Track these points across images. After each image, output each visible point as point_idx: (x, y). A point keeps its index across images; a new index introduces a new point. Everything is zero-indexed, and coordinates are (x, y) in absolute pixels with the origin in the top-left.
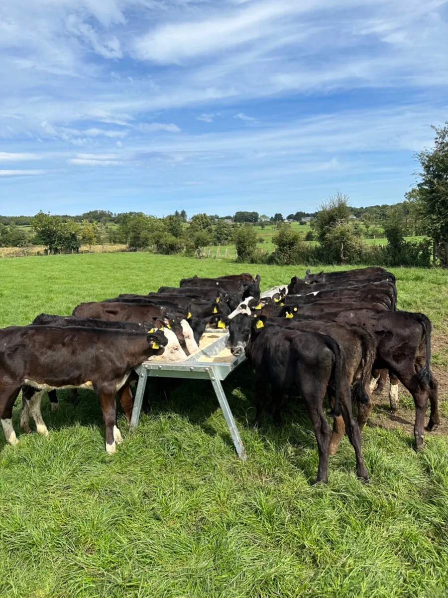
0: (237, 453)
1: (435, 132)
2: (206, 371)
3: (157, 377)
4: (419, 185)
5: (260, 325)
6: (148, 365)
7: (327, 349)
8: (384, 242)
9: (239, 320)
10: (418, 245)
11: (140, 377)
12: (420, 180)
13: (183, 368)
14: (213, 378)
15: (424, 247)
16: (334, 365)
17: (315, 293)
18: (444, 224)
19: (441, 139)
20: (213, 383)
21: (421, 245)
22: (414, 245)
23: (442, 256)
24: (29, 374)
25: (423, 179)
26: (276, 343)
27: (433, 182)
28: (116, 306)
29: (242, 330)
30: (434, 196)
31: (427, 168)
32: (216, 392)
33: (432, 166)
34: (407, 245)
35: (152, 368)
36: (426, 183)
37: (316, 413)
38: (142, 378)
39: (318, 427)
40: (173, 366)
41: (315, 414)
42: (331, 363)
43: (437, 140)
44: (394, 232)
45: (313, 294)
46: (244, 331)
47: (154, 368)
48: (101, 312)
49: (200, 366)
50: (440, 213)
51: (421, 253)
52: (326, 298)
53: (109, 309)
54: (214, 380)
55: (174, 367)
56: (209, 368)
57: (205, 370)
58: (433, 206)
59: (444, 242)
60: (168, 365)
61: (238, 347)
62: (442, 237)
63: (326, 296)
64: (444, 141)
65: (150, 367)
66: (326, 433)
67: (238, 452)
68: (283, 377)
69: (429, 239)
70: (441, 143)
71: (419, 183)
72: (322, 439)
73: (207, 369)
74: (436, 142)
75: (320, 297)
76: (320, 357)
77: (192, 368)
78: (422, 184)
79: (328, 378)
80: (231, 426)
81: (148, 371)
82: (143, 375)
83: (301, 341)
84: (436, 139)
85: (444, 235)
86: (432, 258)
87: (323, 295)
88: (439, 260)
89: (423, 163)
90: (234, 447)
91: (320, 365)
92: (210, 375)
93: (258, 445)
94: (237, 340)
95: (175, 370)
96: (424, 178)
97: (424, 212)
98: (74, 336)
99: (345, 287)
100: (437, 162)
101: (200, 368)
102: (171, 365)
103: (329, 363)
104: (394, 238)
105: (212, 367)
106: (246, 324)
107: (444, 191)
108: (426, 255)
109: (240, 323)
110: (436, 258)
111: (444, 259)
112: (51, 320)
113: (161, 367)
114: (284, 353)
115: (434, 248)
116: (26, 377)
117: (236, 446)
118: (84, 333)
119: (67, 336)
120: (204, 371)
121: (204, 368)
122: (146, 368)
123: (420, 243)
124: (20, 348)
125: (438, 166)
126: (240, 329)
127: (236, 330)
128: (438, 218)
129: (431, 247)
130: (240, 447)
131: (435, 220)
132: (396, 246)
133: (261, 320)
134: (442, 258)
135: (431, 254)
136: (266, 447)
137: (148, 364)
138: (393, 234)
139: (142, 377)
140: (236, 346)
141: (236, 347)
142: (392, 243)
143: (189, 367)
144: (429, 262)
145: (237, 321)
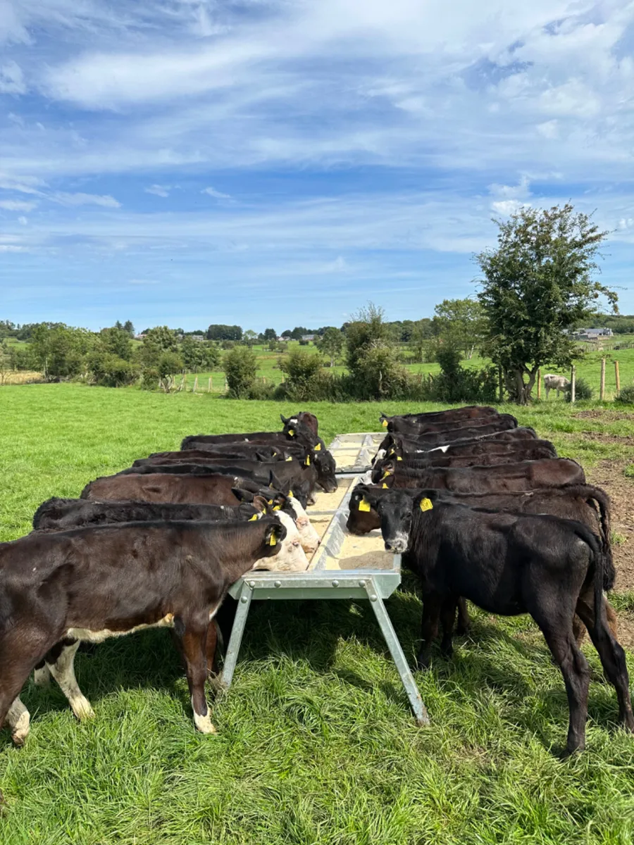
0: (414, 715)
1: (498, 228)
2: (362, 586)
3: (269, 600)
4: (479, 296)
5: (427, 505)
6: (256, 582)
7: (582, 543)
8: (435, 370)
9: (395, 497)
10: (479, 373)
11: (240, 602)
12: (481, 290)
13: (320, 582)
14: (374, 597)
15: (487, 377)
16: (592, 567)
17: (444, 449)
18: (515, 347)
19: (505, 237)
20: (374, 605)
21: (483, 374)
22: (475, 374)
23: (512, 388)
24: (76, 619)
25: (485, 288)
26: (471, 534)
27: (498, 292)
28: (159, 481)
29: (401, 514)
30: (500, 310)
31: (490, 274)
32: (379, 619)
33: (496, 271)
34: (465, 373)
35: (263, 586)
36: (489, 292)
37: (565, 643)
38: (244, 604)
39: (568, 665)
40: (301, 581)
41: (563, 645)
42: (587, 563)
43: (501, 238)
44: (450, 357)
45: (440, 450)
46: (403, 515)
47: (267, 586)
48: (138, 491)
49: (350, 578)
50: (509, 332)
51: (483, 384)
52: (462, 456)
53: (150, 486)
54: (375, 600)
55: (304, 582)
56: (366, 580)
57: (360, 584)
58: (500, 324)
59: (515, 370)
60: (293, 579)
61: (396, 539)
62: (511, 363)
63: (461, 453)
64: (510, 240)
65: (260, 585)
66: (584, 673)
67: (416, 712)
68: (493, 587)
69: (493, 365)
70: (506, 242)
71: (479, 293)
72: (578, 682)
73: (364, 582)
74: (500, 240)
75: (454, 454)
76: (573, 555)
77: (337, 582)
78: (484, 294)
79: (581, 588)
80: (405, 671)
81: (254, 590)
82: (245, 598)
83: (528, 531)
84: (500, 236)
85: (515, 361)
86: (498, 391)
87: (456, 452)
88: (507, 393)
89: (484, 268)
90: (409, 705)
91: (573, 568)
92: (369, 591)
93: (442, 697)
94: (394, 530)
95: (305, 587)
96: (486, 286)
97: (489, 331)
98: (145, 537)
99: (472, 438)
100: (502, 266)
101: (352, 581)
102: (297, 579)
103: (584, 564)
104: (449, 364)
105: (370, 579)
106: (406, 503)
107: (512, 304)
108: (491, 388)
109: (396, 503)
110: (504, 389)
111: (515, 392)
112: (71, 505)
113: (279, 582)
114: (496, 550)
115: (500, 377)
116: (69, 623)
117: (413, 703)
118: (157, 531)
119: (135, 539)
120: (358, 586)
121: (358, 580)
122: (252, 587)
123: (482, 371)
124: (63, 573)
125: (504, 270)
126: (397, 512)
127: (391, 513)
128: (508, 338)
129: (496, 376)
130: (418, 706)
131: (503, 341)
132: (452, 376)
133: (428, 498)
134: (512, 391)
135: (497, 386)
136: (457, 697)
137: (256, 579)
138: (448, 360)
139: (244, 602)
140: (393, 538)
141: (393, 541)
142: (446, 372)
143: (330, 581)
144: (495, 396)
145: (391, 500)
